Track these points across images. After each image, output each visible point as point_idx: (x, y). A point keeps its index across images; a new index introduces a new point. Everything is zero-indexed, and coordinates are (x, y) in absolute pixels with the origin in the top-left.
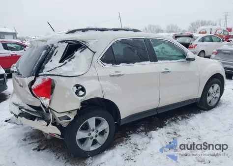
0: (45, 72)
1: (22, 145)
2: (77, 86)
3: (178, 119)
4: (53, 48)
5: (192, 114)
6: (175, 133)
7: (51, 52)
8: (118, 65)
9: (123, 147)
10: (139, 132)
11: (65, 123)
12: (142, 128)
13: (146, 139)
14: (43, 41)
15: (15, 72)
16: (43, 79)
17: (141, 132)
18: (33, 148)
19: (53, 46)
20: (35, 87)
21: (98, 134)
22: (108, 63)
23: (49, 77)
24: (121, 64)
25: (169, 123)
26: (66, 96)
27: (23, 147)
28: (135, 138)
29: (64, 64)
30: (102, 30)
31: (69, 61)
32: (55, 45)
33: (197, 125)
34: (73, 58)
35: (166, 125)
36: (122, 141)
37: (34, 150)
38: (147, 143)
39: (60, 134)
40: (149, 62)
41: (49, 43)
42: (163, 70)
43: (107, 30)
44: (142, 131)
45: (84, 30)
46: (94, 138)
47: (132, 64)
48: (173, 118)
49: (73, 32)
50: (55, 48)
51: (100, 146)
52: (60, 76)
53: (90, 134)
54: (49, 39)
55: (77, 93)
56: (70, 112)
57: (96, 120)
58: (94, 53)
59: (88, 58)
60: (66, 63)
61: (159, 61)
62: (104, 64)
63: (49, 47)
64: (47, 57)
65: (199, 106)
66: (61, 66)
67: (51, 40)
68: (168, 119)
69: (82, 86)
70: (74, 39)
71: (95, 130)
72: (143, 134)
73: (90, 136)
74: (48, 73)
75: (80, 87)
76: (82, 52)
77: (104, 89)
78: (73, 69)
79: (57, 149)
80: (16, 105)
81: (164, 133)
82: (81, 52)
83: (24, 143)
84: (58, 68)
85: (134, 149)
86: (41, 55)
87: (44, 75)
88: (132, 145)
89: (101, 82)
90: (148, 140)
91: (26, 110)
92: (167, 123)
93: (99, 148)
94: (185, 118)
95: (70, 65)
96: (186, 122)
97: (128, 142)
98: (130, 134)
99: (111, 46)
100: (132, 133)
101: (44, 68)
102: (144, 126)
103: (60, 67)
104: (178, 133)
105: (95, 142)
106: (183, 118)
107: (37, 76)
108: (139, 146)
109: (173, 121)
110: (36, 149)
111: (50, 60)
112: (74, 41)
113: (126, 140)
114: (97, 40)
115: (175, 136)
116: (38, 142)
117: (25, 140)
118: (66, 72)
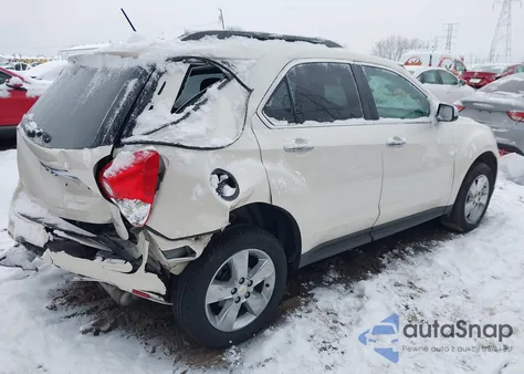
0: (137, 135)
1: (52, 322)
2: (219, 172)
3: (407, 252)
4: (154, 74)
5: (435, 242)
6: (411, 285)
7: (150, 83)
8: (299, 125)
9: (304, 319)
10: (330, 284)
11: (176, 266)
12: (333, 275)
13: (350, 300)
14: (123, 55)
15: (39, 134)
16: (136, 154)
17: (333, 283)
18: (82, 328)
19: (153, 69)
20: (114, 174)
21: (251, 289)
22: (279, 118)
23: (152, 147)
24: (307, 123)
25: (389, 262)
26: (194, 198)
27: (55, 326)
28: (324, 299)
29: (184, 118)
30: (262, 37)
31: (195, 109)
32: (161, 67)
33: (454, 265)
34: (203, 103)
35: (384, 267)
36: (297, 305)
37: (85, 332)
38: (359, 309)
39: (164, 293)
40: (362, 120)
41: (143, 62)
42: (391, 140)
43: (272, 38)
44: (336, 281)
45: (223, 35)
46: (243, 300)
47: (329, 123)
48: (396, 251)
49: (197, 36)
50: (160, 74)
51: (254, 317)
52: (178, 146)
53: (236, 289)
54: (143, 50)
55: (219, 190)
56: (197, 238)
57: (250, 256)
58: (250, 91)
59: (238, 103)
60: (188, 114)
61: (381, 120)
62: (272, 120)
63: (145, 73)
64: (141, 98)
65: (446, 224)
66: (178, 122)
67: (149, 54)
68: (386, 252)
69: (229, 174)
70: (204, 54)
71: (246, 281)
72: (341, 287)
73: (235, 296)
74: (146, 138)
75: (226, 177)
76: (223, 89)
77: (273, 181)
78: (207, 130)
79: (145, 330)
80: (35, 220)
81: (388, 286)
82: (219, 88)
83: (53, 315)
84: (170, 127)
85: (331, 324)
86: (124, 92)
87: (136, 143)
88: (324, 314)
89: (268, 166)
90: (358, 302)
91: (66, 232)
92: (384, 262)
93: (253, 322)
94: (422, 250)
95: (199, 119)
96: (426, 259)
97: (311, 306)
98: (311, 288)
99: (285, 77)
100: (314, 287)
101: (133, 125)
102: (336, 270)
103: (175, 123)
104: (418, 285)
105: (244, 310)
106: (417, 250)
107: (118, 144)
108: (340, 315)
109: (396, 256)
110: (90, 330)
111: (149, 105)
112: (204, 60)
113: (307, 303)
114: (254, 61)
115: (414, 292)
116: (89, 313)
117: (53, 308)
118: (191, 138)
